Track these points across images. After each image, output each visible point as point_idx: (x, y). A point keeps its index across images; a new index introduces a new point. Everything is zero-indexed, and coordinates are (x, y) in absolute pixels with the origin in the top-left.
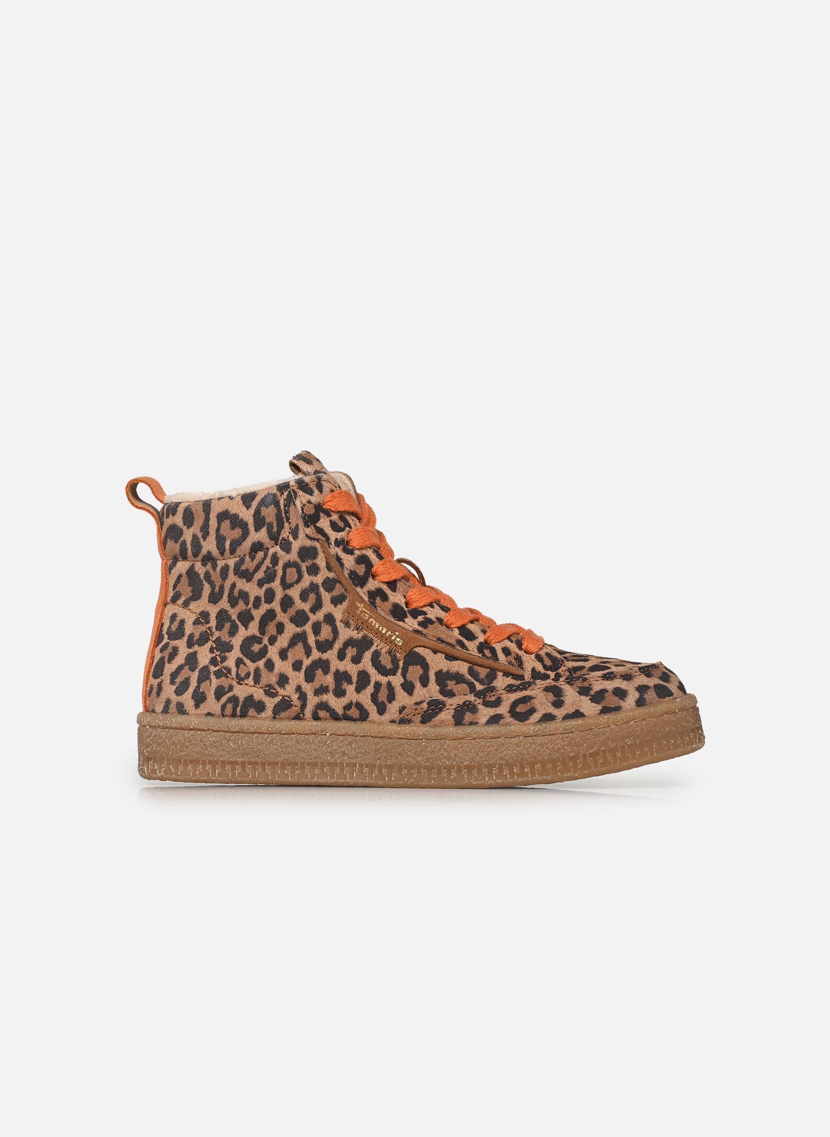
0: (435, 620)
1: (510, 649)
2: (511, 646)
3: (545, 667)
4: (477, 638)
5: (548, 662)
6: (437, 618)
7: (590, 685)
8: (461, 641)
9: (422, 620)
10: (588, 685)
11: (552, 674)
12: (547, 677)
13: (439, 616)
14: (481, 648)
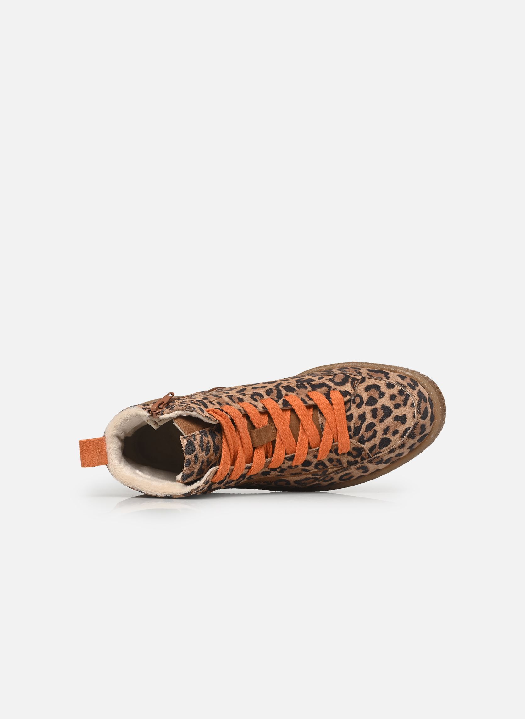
0: (287, 468)
1: (332, 458)
2: (332, 456)
3: (354, 457)
4: (313, 462)
5: (355, 453)
6: (288, 467)
7: (382, 459)
8: (304, 469)
9: (279, 470)
10: (381, 459)
11: (359, 459)
12: (357, 462)
13: (289, 465)
14: (316, 466)
